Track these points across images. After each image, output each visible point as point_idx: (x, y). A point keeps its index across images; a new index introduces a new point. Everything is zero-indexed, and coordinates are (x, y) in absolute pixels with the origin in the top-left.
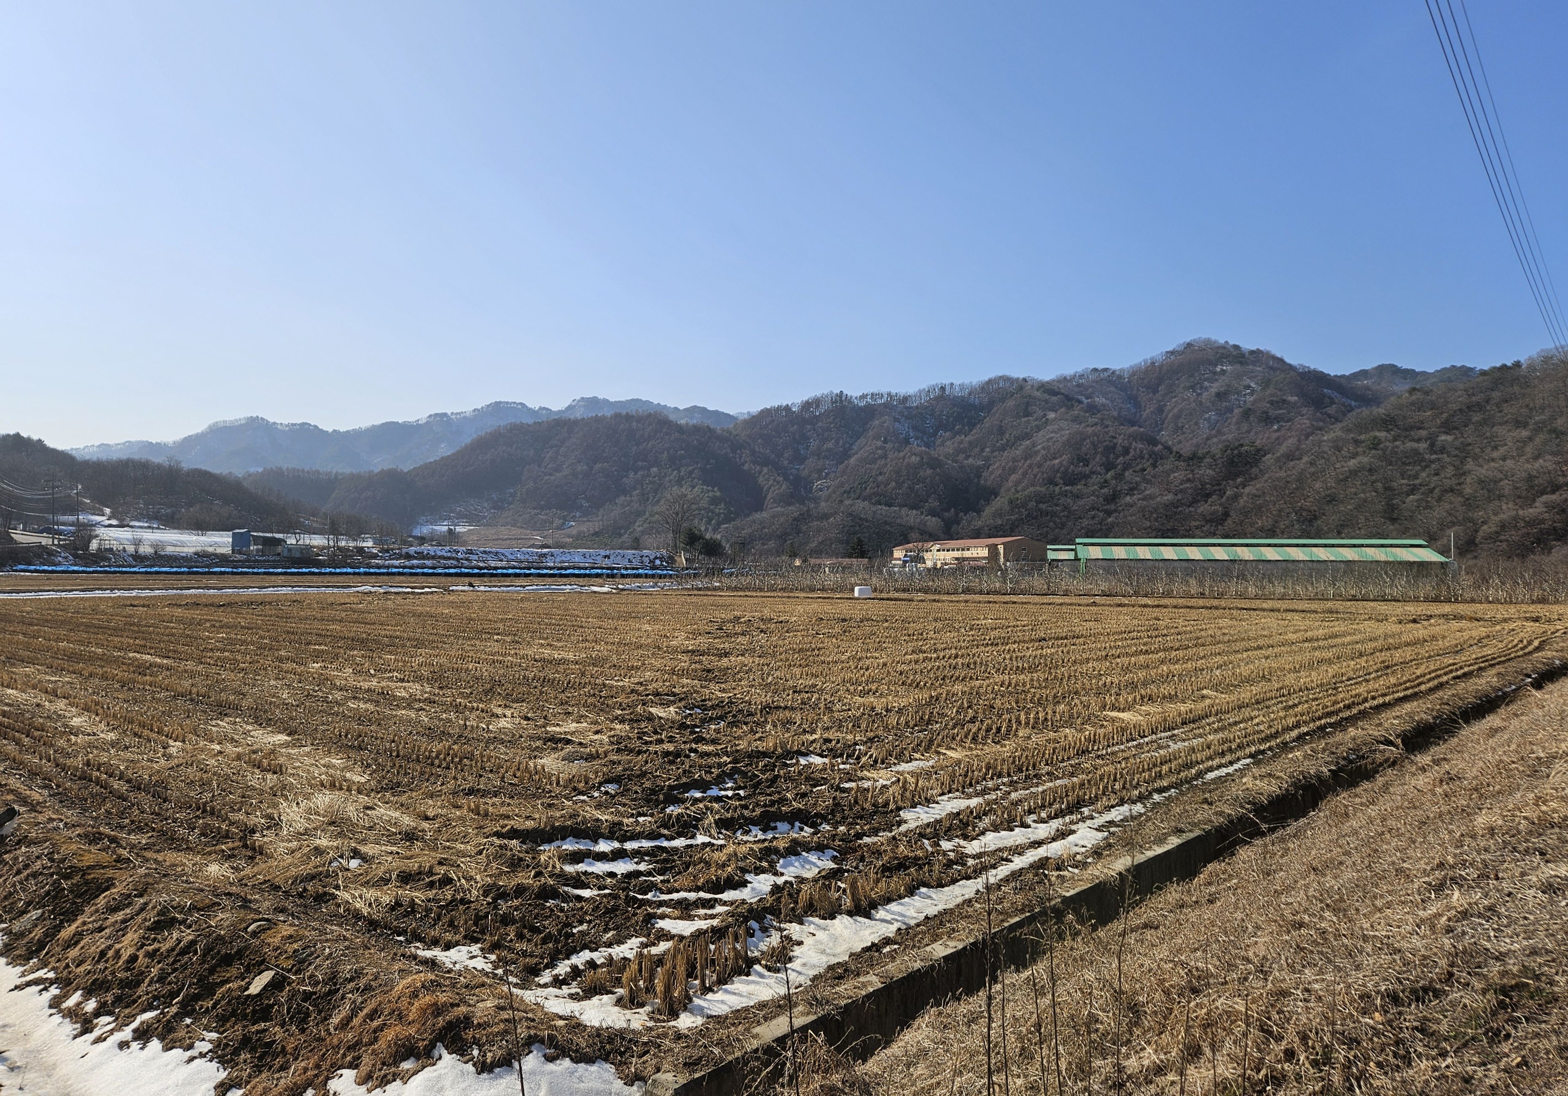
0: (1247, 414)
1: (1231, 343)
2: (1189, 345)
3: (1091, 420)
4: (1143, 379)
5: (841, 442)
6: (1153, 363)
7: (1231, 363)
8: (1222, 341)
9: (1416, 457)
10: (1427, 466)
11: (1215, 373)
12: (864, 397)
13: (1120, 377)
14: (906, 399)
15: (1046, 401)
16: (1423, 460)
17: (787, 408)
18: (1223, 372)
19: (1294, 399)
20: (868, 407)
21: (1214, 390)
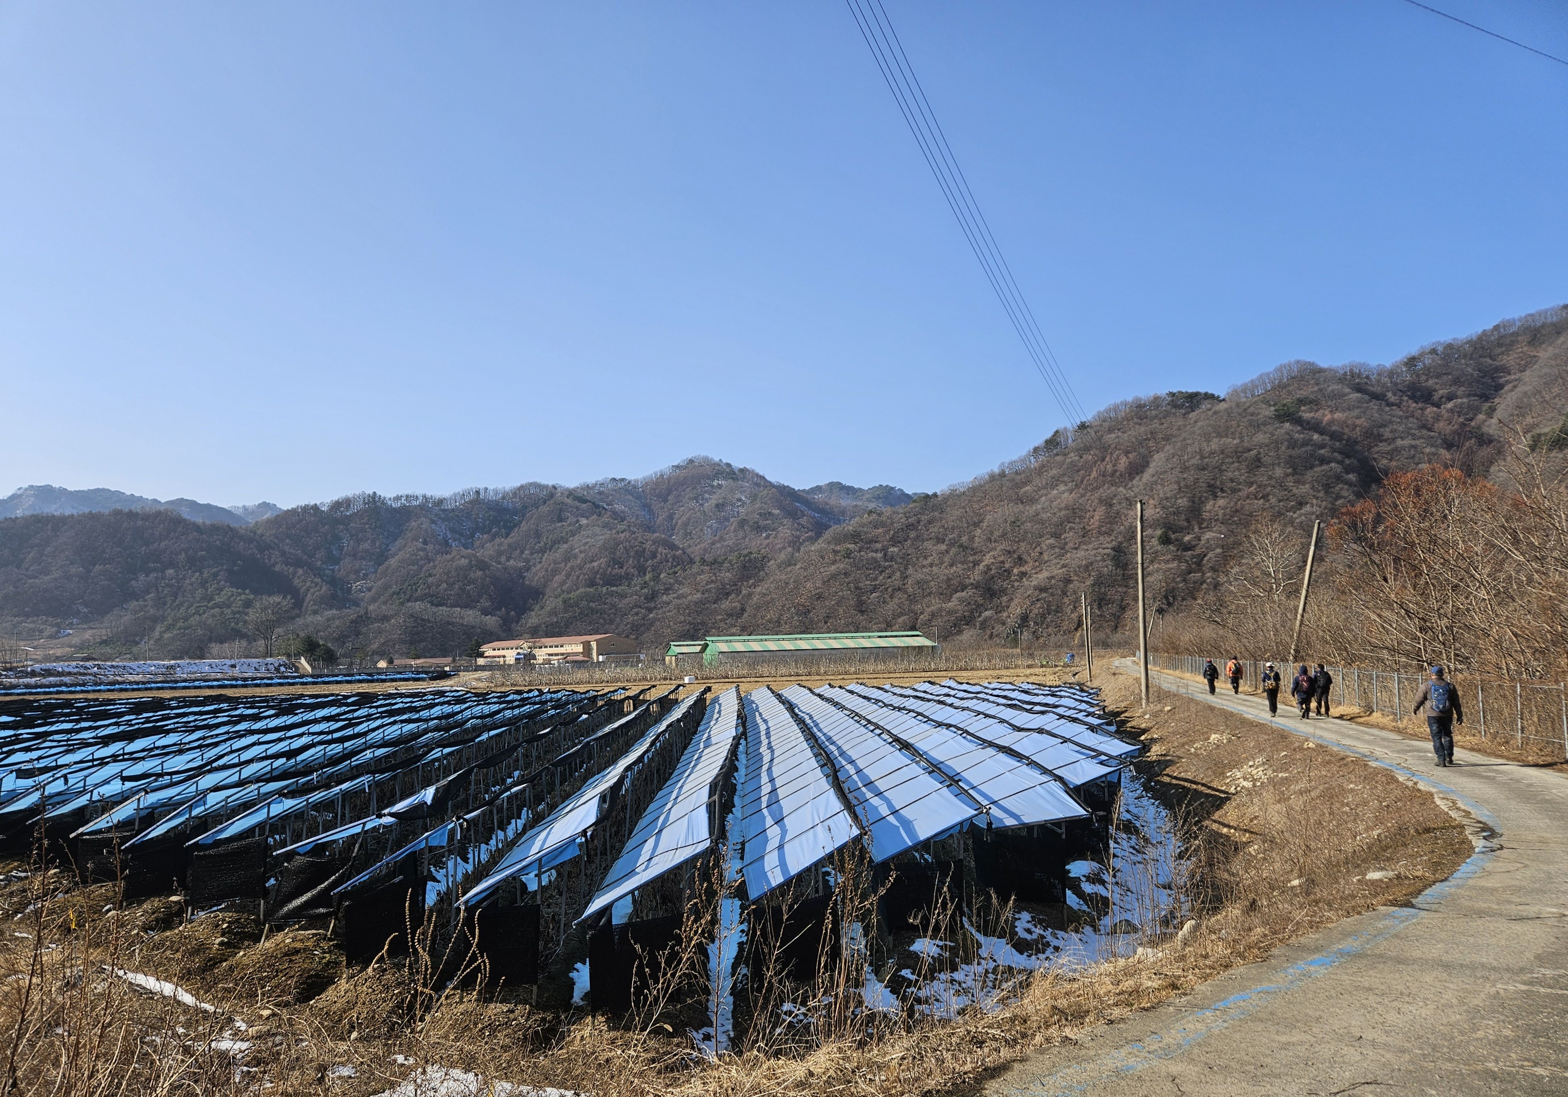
0: (742, 523)
1: (724, 461)
2: (691, 461)
3: (621, 527)
4: (655, 489)
5: (378, 544)
6: (662, 475)
7: (725, 479)
8: (717, 459)
9: (875, 565)
10: (882, 571)
11: (713, 486)
12: (398, 498)
13: (635, 487)
14: (441, 501)
15: (577, 508)
16: (879, 566)
17: (315, 508)
18: (720, 486)
19: (776, 512)
20: (404, 508)
21: (713, 502)
